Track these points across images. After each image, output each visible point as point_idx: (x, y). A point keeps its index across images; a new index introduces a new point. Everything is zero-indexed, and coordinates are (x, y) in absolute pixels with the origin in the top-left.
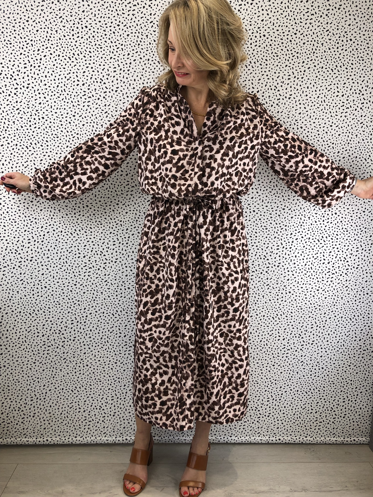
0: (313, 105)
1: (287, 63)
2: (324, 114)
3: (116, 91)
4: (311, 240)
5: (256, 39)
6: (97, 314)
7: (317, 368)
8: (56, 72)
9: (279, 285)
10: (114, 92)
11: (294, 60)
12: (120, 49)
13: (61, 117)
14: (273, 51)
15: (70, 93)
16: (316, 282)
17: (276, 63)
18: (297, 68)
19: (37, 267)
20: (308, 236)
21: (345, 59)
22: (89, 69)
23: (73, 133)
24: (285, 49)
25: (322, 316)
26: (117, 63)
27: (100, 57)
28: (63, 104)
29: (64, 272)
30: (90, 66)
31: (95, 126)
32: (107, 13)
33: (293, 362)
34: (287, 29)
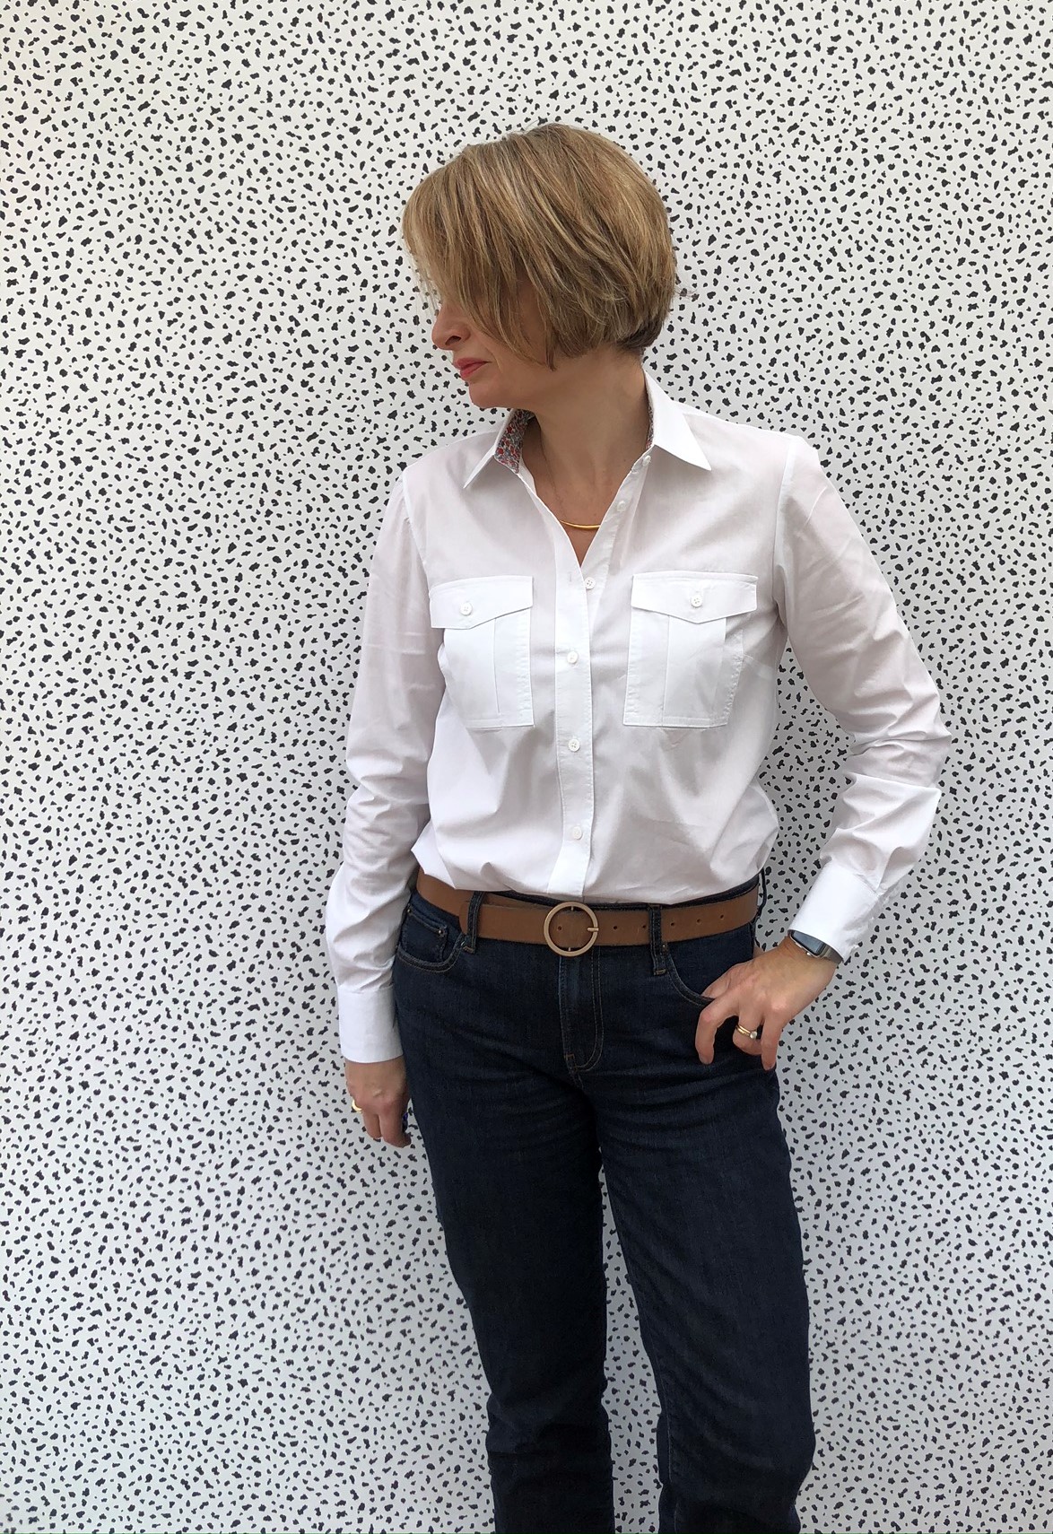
1: (964, 251)
3: (349, 361)
5: (851, 171)
6: (280, 1181)
8: (125, 295)
10: (341, 363)
11: (990, 241)
12: (361, 211)
13: (144, 455)
15: (177, 371)
17: (926, 253)
18: (1002, 269)
19: (51, 1008)
22: (249, 282)
23: (189, 512)
24: (954, 205)
26: (351, 259)
27: (287, 242)
28: (150, 410)
29: (156, 1027)
30: (252, 274)
31: (273, 485)
32: (312, 88)
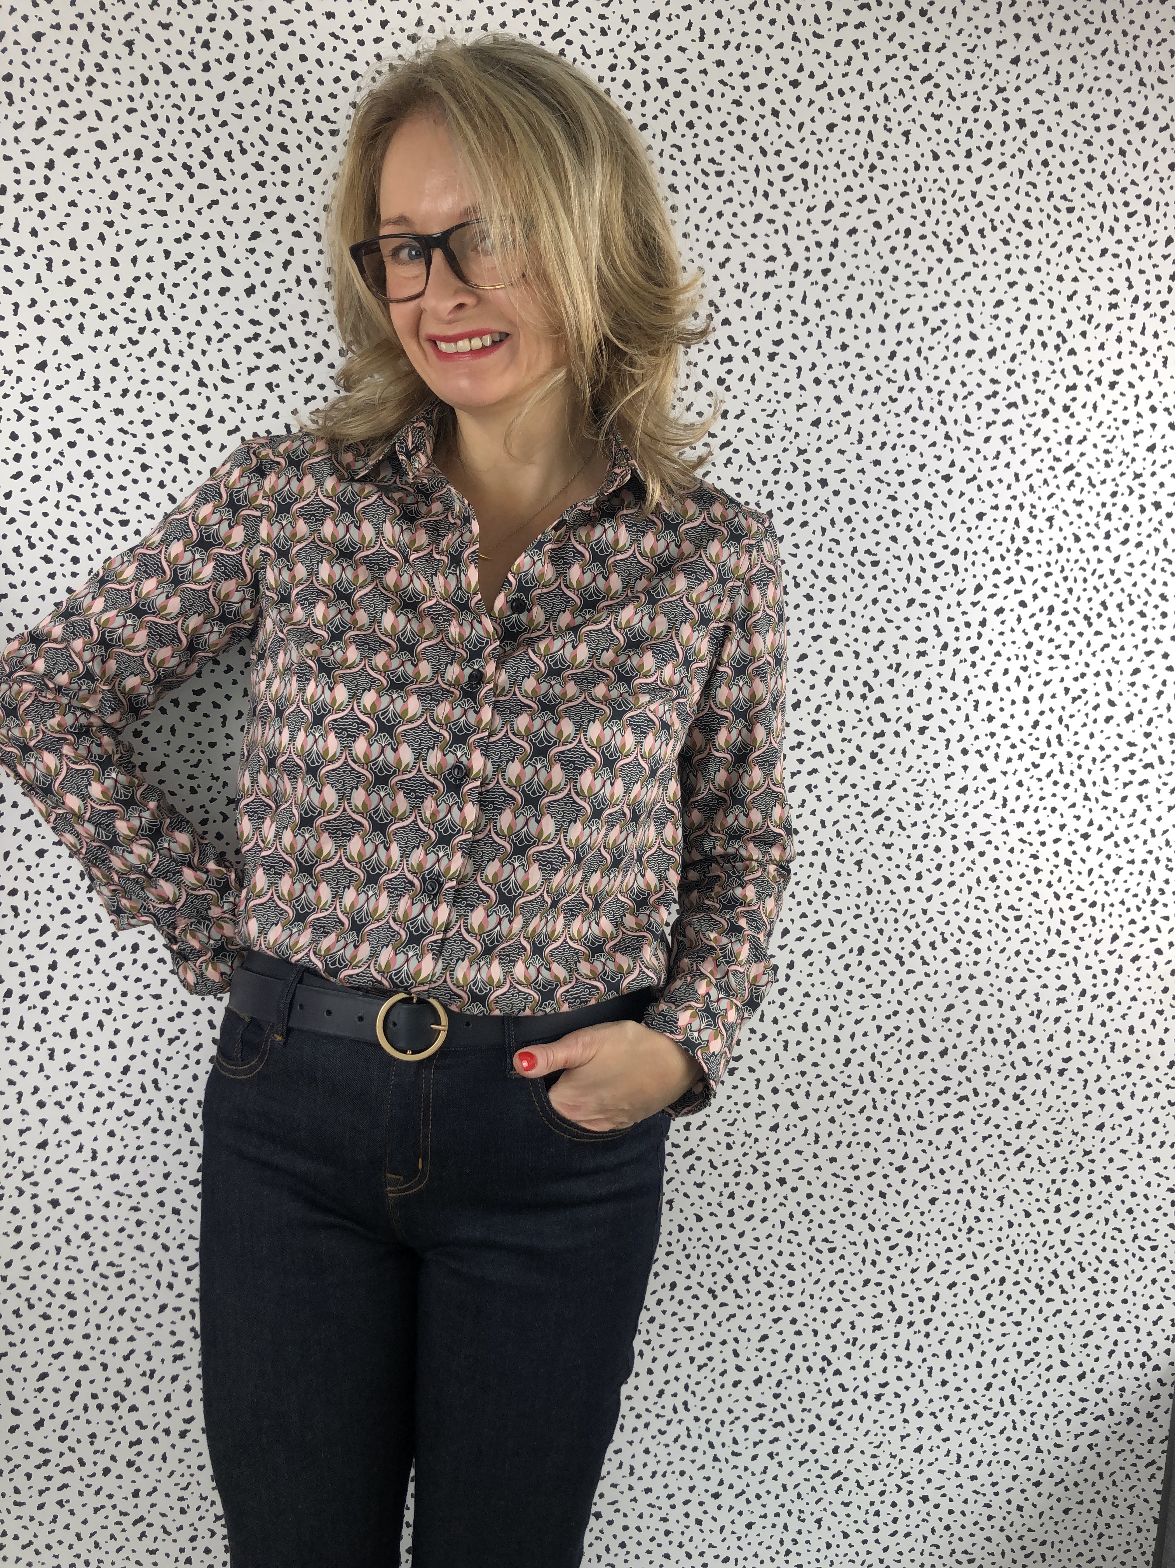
0: (870, 386)
2: (918, 426)
4: (867, 958)
7: (902, 1499)
9: (737, 1151)
14: (701, 149)
16: (893, 1133)
20: (855, 941)
21: (1000, 201)
25: (919, 1277)
33: (799, 1477)
34: (761, 61)
